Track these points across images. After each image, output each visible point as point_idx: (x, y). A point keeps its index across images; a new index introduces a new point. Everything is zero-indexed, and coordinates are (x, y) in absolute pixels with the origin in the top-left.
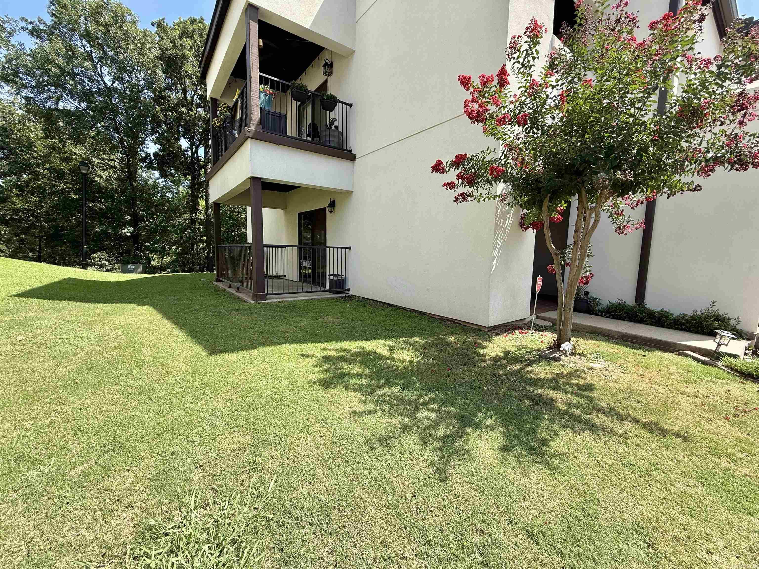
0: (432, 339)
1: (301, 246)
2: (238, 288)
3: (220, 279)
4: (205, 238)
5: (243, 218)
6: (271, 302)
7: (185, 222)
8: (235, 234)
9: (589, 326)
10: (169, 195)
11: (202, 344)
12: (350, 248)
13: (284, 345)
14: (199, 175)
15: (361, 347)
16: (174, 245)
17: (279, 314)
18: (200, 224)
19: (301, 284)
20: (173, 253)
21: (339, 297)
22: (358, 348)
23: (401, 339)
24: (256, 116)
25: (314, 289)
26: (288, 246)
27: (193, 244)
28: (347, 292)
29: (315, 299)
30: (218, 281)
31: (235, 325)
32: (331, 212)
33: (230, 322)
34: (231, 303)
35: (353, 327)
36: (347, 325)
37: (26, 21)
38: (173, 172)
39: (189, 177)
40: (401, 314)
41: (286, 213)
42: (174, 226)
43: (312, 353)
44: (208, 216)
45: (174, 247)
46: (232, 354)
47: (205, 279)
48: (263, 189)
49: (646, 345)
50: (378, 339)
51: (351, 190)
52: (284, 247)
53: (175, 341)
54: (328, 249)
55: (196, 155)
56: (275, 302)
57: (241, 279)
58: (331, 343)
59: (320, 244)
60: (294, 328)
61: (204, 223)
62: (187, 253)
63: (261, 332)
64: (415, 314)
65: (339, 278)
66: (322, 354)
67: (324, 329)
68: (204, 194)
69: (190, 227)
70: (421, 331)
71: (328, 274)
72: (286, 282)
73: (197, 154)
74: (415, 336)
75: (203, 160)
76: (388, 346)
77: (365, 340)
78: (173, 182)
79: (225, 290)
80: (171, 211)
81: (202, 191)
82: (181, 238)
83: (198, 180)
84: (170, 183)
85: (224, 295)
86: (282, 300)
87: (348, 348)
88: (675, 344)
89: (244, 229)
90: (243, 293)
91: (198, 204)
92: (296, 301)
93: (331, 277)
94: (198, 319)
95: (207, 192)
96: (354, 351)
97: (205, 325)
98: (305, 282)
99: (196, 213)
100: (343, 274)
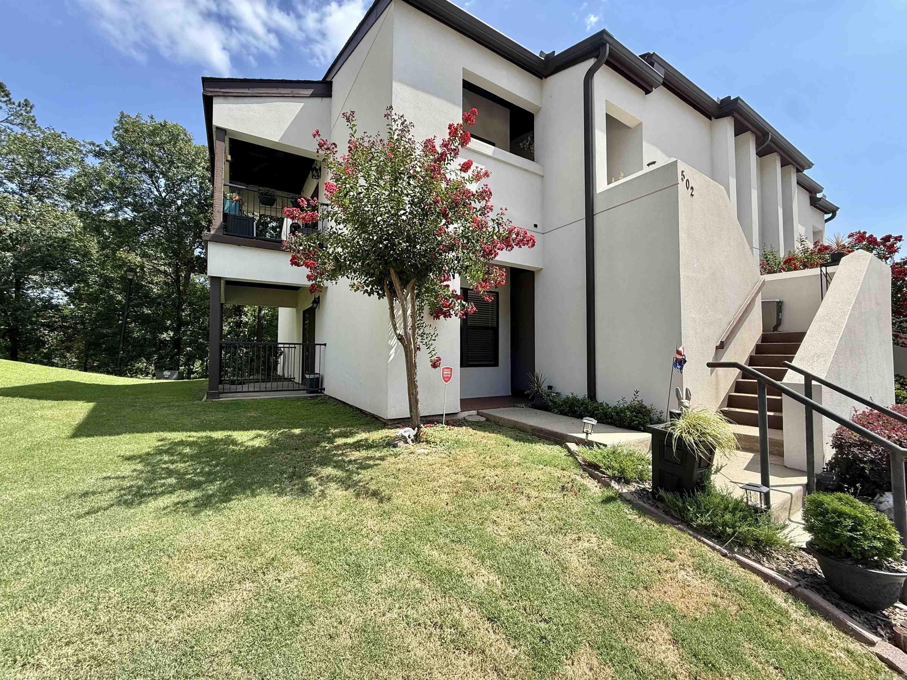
6: (222, 400)
9: (511, 421)
12: (325, 345)
24: (218, 220)
37: (94, 144)
41: (297, 311)
49: (546, 439)
56: (227, 400)
86: (239, 398)
88: (567, 436)
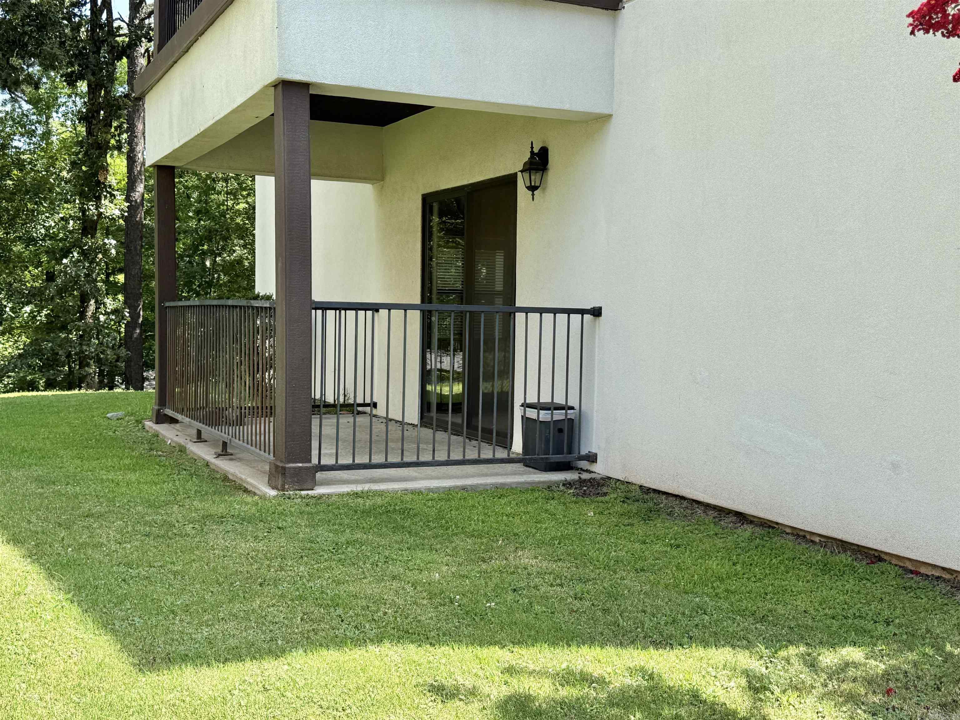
0: (912, 656)
1: (427, 307)
2: (225, 444)
3: (169, 412)
4: (121, 278)
5: (238, 213)
6: (329, 496)
7: (65, 228)
8: (214, 262)
10: (20, 143)
11: (114, 631)
12: (596, 312)
13: (371, 648)
14: (111, 78)
15: (642, 670)
16: (28, 303)
17: (359, 535)
18: (108, 233)
19: (427, 433)
20: (24, 327)
21: (557, 484)
22: (631, 671)
23: (792, 650)
25: (472, 455)
26: (390, 307)
27: (84, 299)
28: (584, 464)
29: (473, 489)
30: (161, 418)
31: (214, 570)
32: (532, 188)
33: (201, 559)
34: (202, 495)
35: (609, 595)
36: (589, 586)
38: (35, 70)
39: (83, 86)
40: (788, 554)
41: (381, 192)
42: (30, 241)
43: (469, 684)
44: (133, 208)
45: (28, 309)
46: (205, 670)
47: (120, 413)
48: (312, 118)
50: (706, 644)
51: (606, 111)
52: (375, 308)
53: (34, 617)
54: (520, 317)
55: (104, 16)
56: (341, 495)
57: (233, 414)
58: (533, 650)
59: (490, 297)
60: (409, 588)
61: (119, 229)
62: (64, 328)
63: (300, 597)
64: (845, 558)
65: (559, 415)
66: (505, 691)
67: (510, 597)
68: (125, 136)
69: (77, 244)
70: (870, 626)
71: (518, 400)
72: (379, 427)
73: (110, 13)
74: (844, 642)
75: (125, 30)
76: (746, 673)
77: (657, 645)
78: (34, 102)
79: (182, 450)
80: (27, 192)
81: (120, 127)
82: (51, 277)
83: (107, 93)
84: (26, 107)
85: (179, 467)
86: (366, 487)
87: (596, 671)
89: (244, 246)
90: (240, 460)
91: (105, 169)
92: (413, 492)
93: (532, 414)
94: (102, 545)
95: (131, 129)
96: (617, 683)
97: (122, 569)
98: (442, 426)
99: (98, 199)
100: (573, 401)
